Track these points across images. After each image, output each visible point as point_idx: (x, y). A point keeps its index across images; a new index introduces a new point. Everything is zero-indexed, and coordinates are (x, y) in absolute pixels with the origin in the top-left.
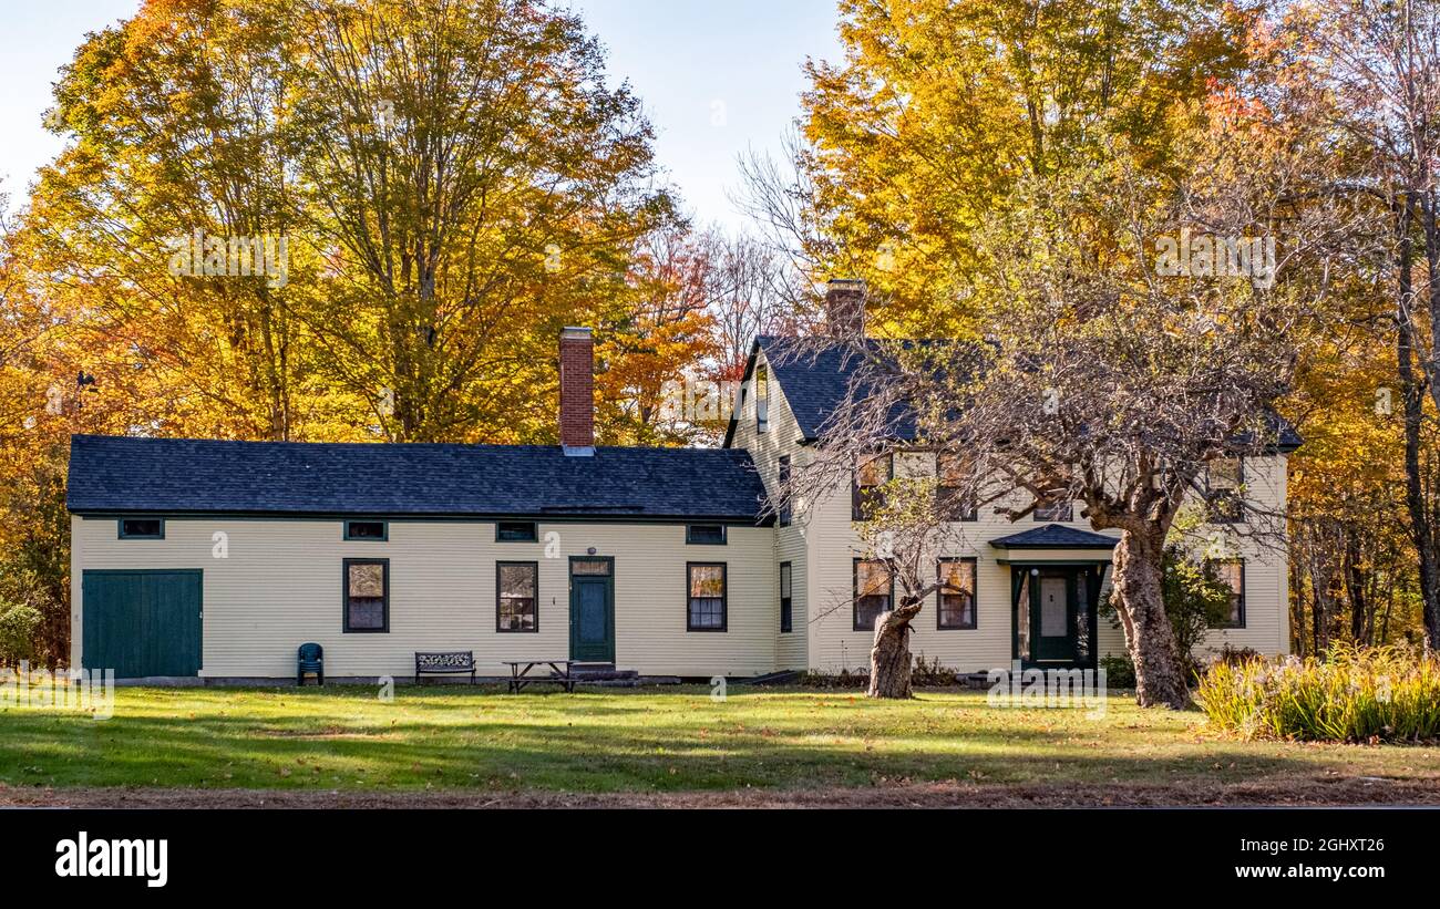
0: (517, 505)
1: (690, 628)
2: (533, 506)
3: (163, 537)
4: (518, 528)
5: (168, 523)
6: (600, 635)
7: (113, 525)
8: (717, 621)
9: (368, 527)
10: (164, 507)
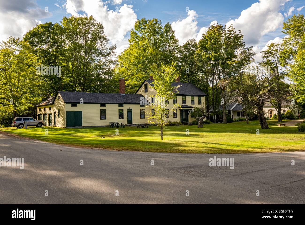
0: (121, 102)
1: (141, 118)
2: (123, 102)
3: (77, 106)
4: (121, 105)
5: (78, 104)
6: (131, 119)
7: (70, 105)
8: (143, 117)
9: (103, 105)
10: (78, 102)
